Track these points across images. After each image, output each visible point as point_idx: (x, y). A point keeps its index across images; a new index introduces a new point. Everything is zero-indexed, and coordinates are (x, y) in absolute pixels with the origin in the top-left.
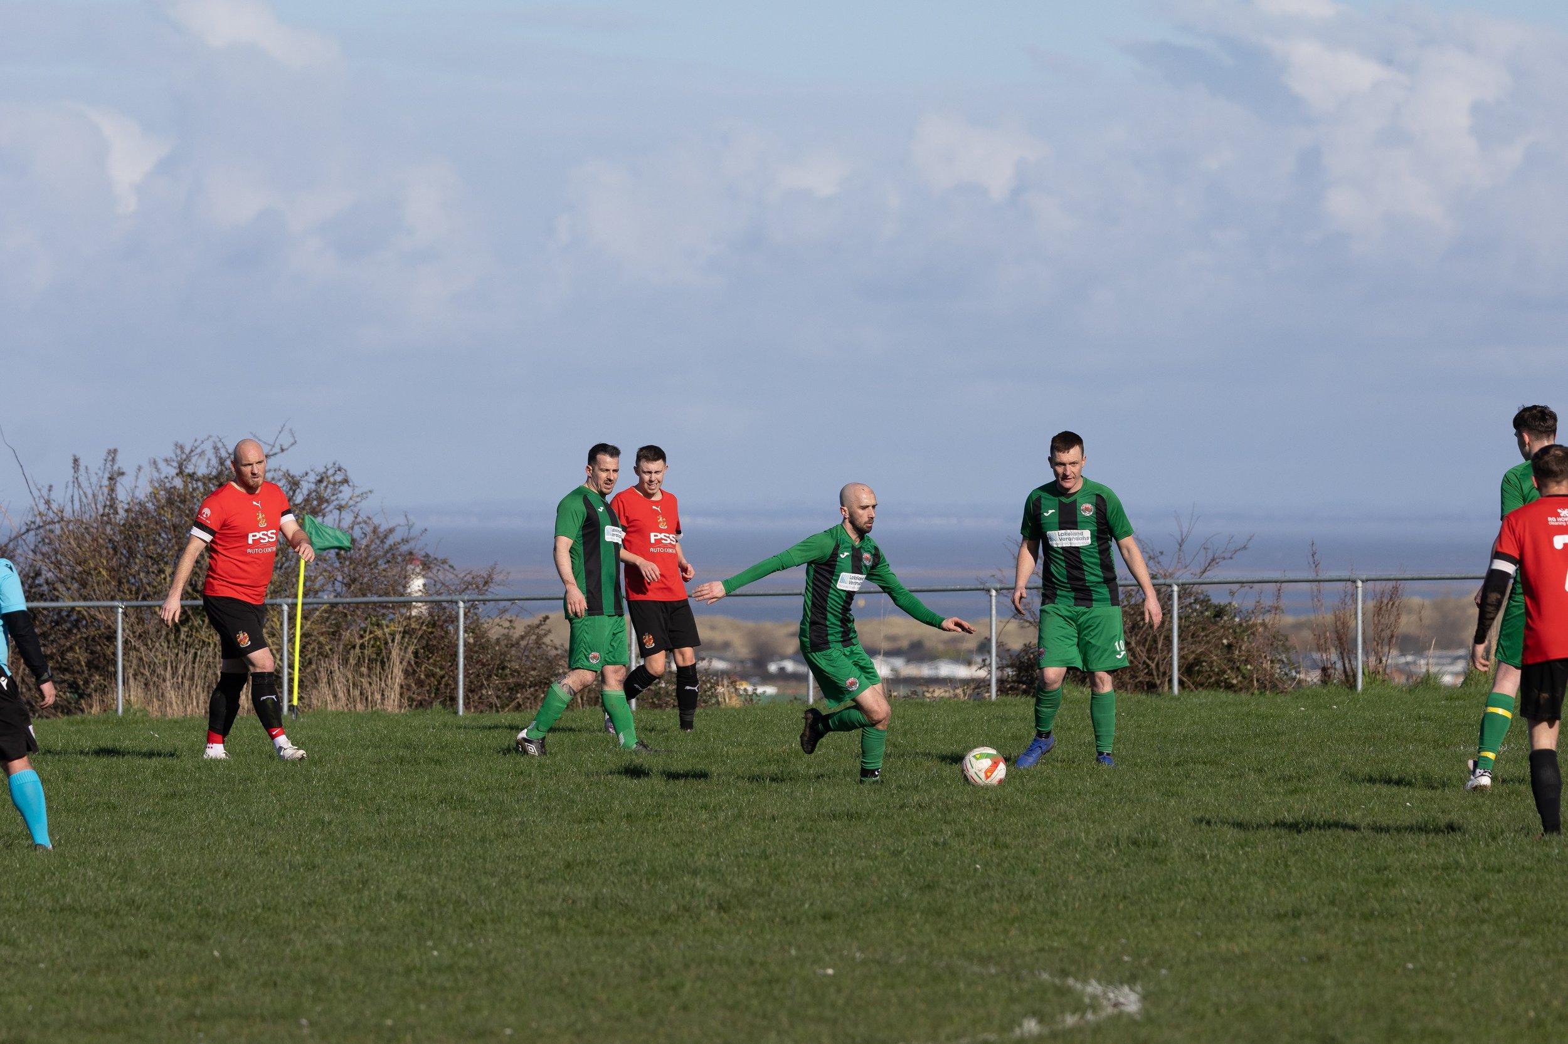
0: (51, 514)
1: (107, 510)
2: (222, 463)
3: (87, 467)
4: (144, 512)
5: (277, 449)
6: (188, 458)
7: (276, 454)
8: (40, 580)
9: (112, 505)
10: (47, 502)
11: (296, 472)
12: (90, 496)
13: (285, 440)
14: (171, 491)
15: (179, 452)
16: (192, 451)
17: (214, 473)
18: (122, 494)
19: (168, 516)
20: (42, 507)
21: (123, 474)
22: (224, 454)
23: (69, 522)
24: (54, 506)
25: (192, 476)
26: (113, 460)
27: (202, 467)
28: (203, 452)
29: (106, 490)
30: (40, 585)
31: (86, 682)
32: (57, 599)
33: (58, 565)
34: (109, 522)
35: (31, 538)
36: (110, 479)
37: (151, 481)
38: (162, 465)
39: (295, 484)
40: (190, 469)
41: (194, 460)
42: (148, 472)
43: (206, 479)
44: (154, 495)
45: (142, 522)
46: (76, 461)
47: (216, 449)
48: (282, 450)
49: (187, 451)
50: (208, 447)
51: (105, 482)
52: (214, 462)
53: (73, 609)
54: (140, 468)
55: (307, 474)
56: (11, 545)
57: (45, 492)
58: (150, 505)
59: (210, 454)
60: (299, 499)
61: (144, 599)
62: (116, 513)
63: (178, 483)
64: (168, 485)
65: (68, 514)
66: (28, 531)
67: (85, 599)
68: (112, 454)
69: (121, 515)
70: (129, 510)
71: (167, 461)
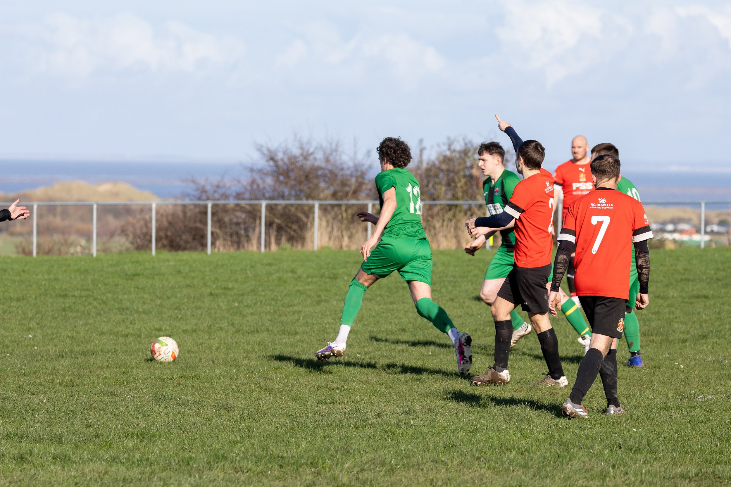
1: (419, 164)
2: (466, 144)
4: (434, 165)
6: (452, 143)
9: (421, 161)
14: (445, 157)
15: (448, 140)
16: (454, 140)
17: (463, 149)
18: (425, 158)
19: (444, 167)
21: (425, 149)
22: (467, 141)
25: (454, 151)
26: (422, 143)
27: (458, 146)
28: (458, 141)
29: (418, 156)
34: (420, 169)
36: (421, 151)
37: (437, 153)
38: (442, 146)
40: (453, 147)
41: (455, 143)
42: (436, 149)
43: (460, 152)
44: (438, 158)
45: (433, 169)
47: (464, 139)
49: (452, 139)
50: (461, 139)
51: (418, 152)
52: (463, 145)
58: (437, 163)
59: (461, 141)
61: (434, 200)
62: (422, 164)
63: (448, 153)
64: (444, 154)
68: (421, 141)
69: (424, 166)
70: (428, 164)
71: (444, 144)
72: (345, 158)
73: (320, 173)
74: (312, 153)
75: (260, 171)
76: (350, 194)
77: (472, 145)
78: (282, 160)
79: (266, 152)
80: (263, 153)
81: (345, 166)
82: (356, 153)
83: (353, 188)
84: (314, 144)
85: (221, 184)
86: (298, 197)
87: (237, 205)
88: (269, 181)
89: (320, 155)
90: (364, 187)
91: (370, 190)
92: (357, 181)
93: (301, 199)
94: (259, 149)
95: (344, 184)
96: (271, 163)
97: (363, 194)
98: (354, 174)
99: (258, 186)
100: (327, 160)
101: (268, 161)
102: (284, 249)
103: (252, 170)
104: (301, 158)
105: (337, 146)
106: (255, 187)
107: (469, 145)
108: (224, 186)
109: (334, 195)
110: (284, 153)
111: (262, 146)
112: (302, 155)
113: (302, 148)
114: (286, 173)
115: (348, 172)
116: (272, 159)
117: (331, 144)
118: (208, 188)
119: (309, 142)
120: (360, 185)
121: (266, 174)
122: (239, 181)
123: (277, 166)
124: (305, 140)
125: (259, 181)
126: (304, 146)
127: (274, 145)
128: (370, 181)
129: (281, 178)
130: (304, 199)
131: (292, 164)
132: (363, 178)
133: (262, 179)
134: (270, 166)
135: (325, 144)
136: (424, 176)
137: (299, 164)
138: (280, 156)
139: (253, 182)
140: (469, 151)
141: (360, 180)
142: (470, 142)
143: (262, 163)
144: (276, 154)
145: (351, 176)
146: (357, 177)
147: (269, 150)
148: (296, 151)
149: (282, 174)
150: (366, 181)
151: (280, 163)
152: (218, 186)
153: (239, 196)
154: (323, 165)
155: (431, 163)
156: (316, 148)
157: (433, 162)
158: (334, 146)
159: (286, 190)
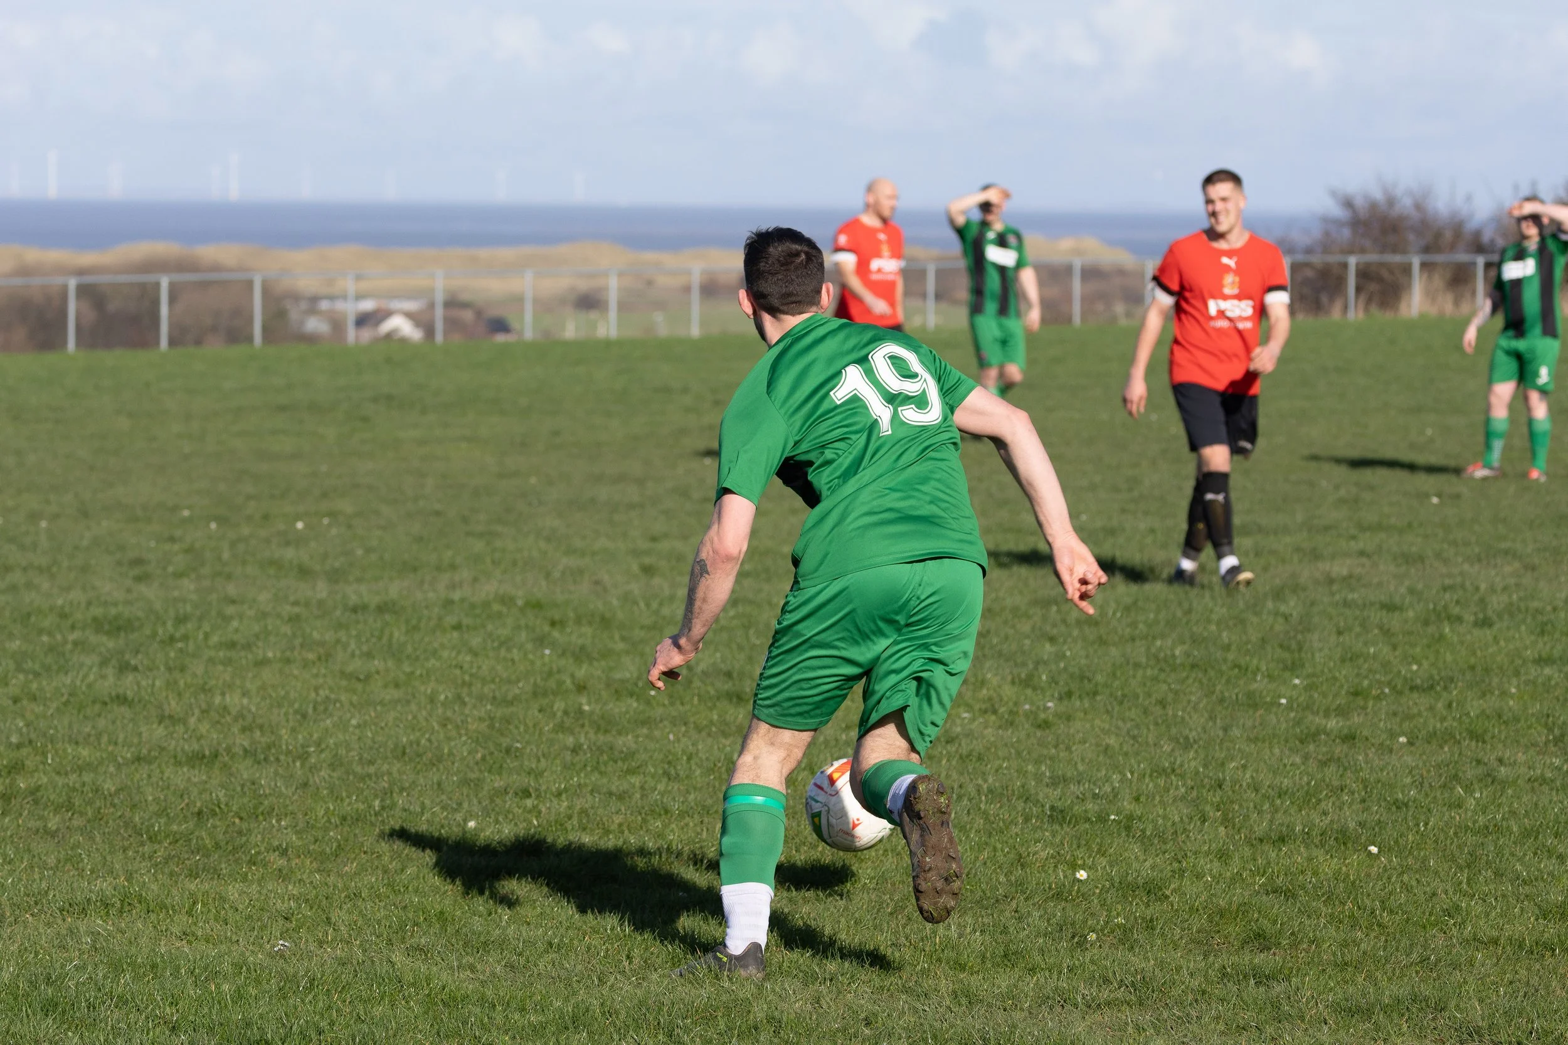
35: (1492, 224)
56: (1482, 228)
66: (1491, 220)
72: (1440, 205)
73: (1409, 223)
74: (1399, 199)
75: (1335, 221)
76: (1446, 248)
78: (1361, 207)
79: (1340, 197)
80: (1337, 199)
81: (1440, 215)
83: (1449, 239)
84: (1401, 188)
85: (1287, 235)
86: (1382, 252)
88: (1346, 233)
89: (1408, 202)
90: (1462, 239)
91: (1470, 243)
92: (1453, 232)
94: (1333, 194)
95: (1438, 235)
96: (1348, 210)
97: (1461, 249)
98: (1449, 224)
99: (1333, 238)
100: (1418, 207)
101: (1343, 208)
103: (1326, 220)
104: (1385, 205)
105: (1429, 189)
106: (1329, 239)
108: (1291, 236)
109: (1427, 250)
110: (1364, 198)
111: (1336, 190)
112: (1386, 200)
113: (1386, 193)
114: (1365, 224)
115: (1443, 222)
116: (1349, 205)
117: (1422, 188)
119: (1395, 186)
120: (1457, 236)
121: (1341, 224)
123: (1355, 214)
124: (1390, 182)
125: (1333, 233)
126: (1389, 190)
128: (1469, 232)
129: (1361, 230)
131: (1374, 212)
132: (1461, 229)
133: (1336, 230)
134: (1346, 215)
135: (1414, 188)
137: (1383, 213)
138: (1359, 202)
139: (1327, 234)
141: (1457, 232)
143: (1336, 211)
144: (1353, 200)
145: (1447, 227)
146: (1453, 228)
147: (1345, 195)
148: (1378, 195)
149: (1361, 225)
150: (1465, 233)
151: (1359, 211)
152: (1283, 239)
153: (1309, 251)
154: (1414, 214)
156: (1404, 193)
158: (1425, 190)
159: (1368, 243)
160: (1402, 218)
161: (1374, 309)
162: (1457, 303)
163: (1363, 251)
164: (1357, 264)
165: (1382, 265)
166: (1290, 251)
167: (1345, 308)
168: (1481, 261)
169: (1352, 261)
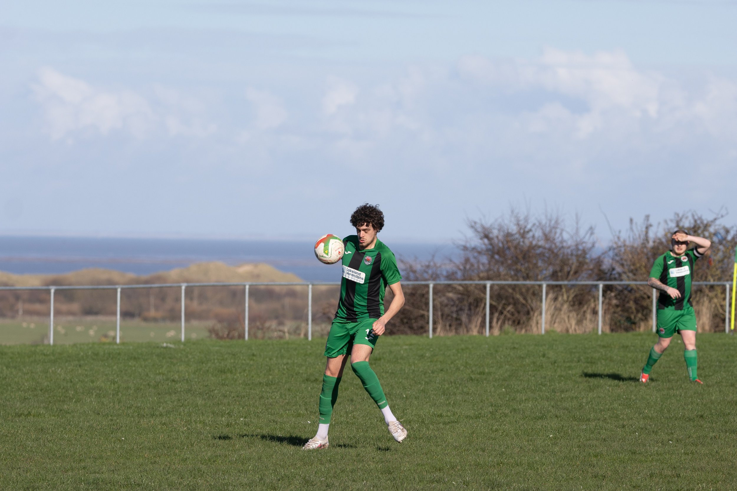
0: (620, 244)
1: (645, 241)
2: (695, 221)
3: (636, 224)
4: (661, 243)
5: (720, 216)
6: (681, 220)
7: (719, 218)
8: (614, 272)
9: (647, 239)
10: (619, 238)
11: (728, 226)
12: (637, 236)
13: (724, 212)
15: (676, 216)
16: (683, 216)
17: (692, 226)
18: (651, 235)
20: (616, 240)
21: (651, 225)
22: (696, 217)
23: (627, 247)
24: (622, 240)
26: (648, 220)
27: (687, 223)
28: (687, 218)
29: (644, 233)
30: (614, 274)
31: (635, 317)
32: (621, 280)
33: (622, 265)
34: (645, 247)
35: (611, 253)
36: (647, 228)
37: (664, 230)
38: (669, 222)
39: (727, 231)
40: (681, 224)
41: (684, 220)
42: (663, 226)
44: (666, 235)
45: (661, 247)
46: (631, 220)
47: (693, 216)
48: (722, 216)
49: (680, 215)
50: (690, 215)
51: (644, 229)
52: (692, 221)
53: (628, 285)
54: (659, 224)
55: (732, 227)
56: (603, 256)
57: (617, 233)
58: (664, 240)
59: (690, 218)
60: (729, 238)
62: (648, 242)
65: (628, 243)
66: (610, 249)
67: (635, 280)
68: (647, 217)
69: (651, 244)
70: (654, 242)
71: (671, 221)
72: (566, 236)
73: (538, 251)
74: (530, 230)
75: (474, 249)
76: (572, 273)
77: (702, 222)
78: (497, 237)
79: (480, 229)
80: (476, 230)
81: (565, 244)
82: (577, 229)
83: (574, 267)
84: (532, 220)
85: (432, 264)
86: (515, 277)
87: (449, 285)
88: (484, 259)
89: (538, 234)
90: (586, 267)
91: (591, 270)
92: (578, 260)
93: (518, 280)
94: (473, 227)
95: (564, 262)
96: (486, 241)
97: (584, 274)
98: (574, 253)
99: (472, 265)
100: (547, 238)
101: (481, 239)
102: (506, 333)
103: (465, 248)
104: (517, 236)
105: (557, 222)
106: (468, 267)
107: (699, 222)
108: (435, 265)
109: (554, 276)
110: (499, 230)
111: (475, 223)
112: (519, 232)
113: (518, 224)
114: (501, 252)
115: (569, 251)
116: (486, 236)
117: (550, 221)
118: (418, 267)
119: (526, 219)
120: (581, 264)
121: (480, 253)
122: (451, 260)
123: (491, 244)
124: (522, 217)
125: (472, 260)
126: (521, 223)
127: (488, 222)
128: (592, 260)
129: (497, 257)
130: (521, 279)
131: (507, 242)
132: (584, 257)
133: (475, 258)
134: (485, 244)
135: (544, 222)
136: (650, 254)
137: (515, 243)
138: (495, 232)
139: (467, 260)
140: (699, 228)
141: (581, 259)
142: (700, 218)
143: (476, 242)
144: (491, 232)
145: (572, 255)
146: (577, 256)
147: (483, 227)
148: (514, 229)
149: (498, 253)
150: (587, 261)
151: (496, 241)
152: (428, 267)
153: (451, 276)
154: (541, 243)
155: (658, 241)
156: (534, 225)
157: (660, 239)
158: (553, 222)
159: (502, 270)
160: (532, 247)
161: (507, 327)
162: (579, 322)
163: (498, 276)
164: (492, 287)
165: (514, 287)
166: (435, 277)
167: (483, 325)
168: (601, 285)
169: (488, 284)
